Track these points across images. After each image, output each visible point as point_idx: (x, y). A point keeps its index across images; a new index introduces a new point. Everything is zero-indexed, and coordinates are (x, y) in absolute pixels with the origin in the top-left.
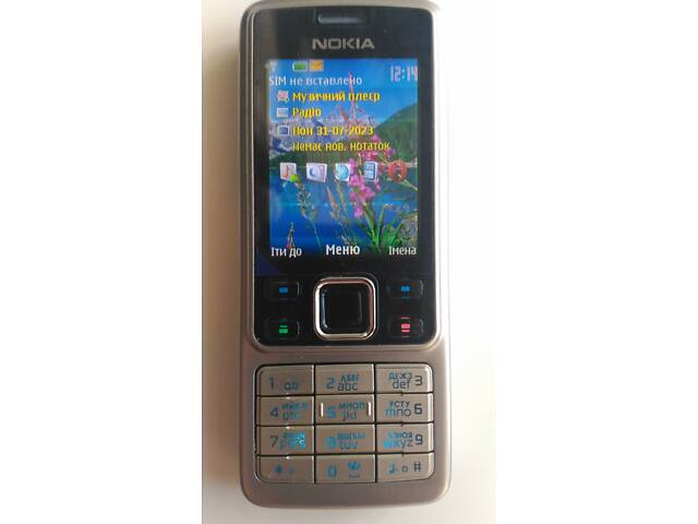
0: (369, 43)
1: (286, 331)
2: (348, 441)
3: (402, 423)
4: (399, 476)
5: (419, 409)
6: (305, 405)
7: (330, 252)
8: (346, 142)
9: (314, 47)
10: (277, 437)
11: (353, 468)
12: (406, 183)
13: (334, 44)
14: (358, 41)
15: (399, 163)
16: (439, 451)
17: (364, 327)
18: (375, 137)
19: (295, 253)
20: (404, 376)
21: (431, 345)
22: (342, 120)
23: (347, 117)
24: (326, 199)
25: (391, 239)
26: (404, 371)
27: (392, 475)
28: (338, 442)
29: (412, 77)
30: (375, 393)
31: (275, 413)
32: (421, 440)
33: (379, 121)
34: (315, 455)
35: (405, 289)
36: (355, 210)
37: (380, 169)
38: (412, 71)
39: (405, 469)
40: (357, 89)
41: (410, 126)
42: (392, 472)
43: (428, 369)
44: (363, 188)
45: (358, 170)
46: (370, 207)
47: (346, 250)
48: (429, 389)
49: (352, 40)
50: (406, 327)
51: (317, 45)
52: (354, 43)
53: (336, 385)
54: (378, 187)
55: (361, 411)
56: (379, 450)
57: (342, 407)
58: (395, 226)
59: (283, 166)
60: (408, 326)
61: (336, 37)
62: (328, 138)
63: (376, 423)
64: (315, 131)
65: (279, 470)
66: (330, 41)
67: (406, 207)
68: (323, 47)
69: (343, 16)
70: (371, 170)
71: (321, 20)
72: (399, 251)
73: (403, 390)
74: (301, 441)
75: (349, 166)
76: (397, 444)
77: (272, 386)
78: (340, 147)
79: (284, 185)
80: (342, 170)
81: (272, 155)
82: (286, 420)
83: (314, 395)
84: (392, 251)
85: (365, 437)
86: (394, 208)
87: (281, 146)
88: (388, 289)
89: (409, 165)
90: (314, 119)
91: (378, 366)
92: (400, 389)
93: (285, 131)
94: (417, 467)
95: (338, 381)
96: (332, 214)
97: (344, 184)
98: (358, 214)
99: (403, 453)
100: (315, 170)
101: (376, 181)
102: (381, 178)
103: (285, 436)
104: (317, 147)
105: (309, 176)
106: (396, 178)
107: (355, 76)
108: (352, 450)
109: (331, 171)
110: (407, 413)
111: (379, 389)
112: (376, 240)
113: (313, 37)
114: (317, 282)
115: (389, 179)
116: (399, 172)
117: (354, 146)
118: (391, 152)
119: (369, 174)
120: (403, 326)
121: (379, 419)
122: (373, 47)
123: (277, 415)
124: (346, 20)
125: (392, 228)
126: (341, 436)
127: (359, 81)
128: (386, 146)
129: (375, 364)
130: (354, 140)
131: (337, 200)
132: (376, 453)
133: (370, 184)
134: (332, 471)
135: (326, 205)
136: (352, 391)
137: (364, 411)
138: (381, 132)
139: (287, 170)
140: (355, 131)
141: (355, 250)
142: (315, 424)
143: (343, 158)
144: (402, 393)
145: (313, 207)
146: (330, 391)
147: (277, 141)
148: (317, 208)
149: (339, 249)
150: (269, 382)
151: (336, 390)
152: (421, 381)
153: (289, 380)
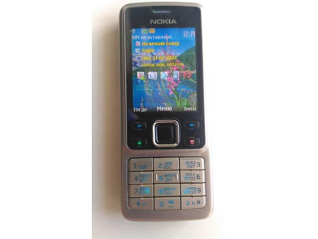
0: (174, 21)
1: (140, 143)
2: (168, 191)
3: (192, 183)
4: (191, 206)
5: (199, 177)
6: (149, 175)
7: (159, 110)
8: (165, 63)
9: (151, 23)
10: (137, 189)
11: (171, 203)
12: (191, 80)
13: (160, 22)
14: (170, 20)
15: (188, 71)
16: (208, 195)
17: (175, 141)
18: (177, 61)
19: (144, 110)
20: (192, 162)
21: (203, 149)
22: (163, 54)
23: (165, 52)
24: (157, 87)
25: (185, 104)
26: (192, 160)
27: (188, 206)
28: (164, 191)
29: (193, 35)
30: (180, 170)
31: (136, 179)
32: (200, 190)
33: (179, 54)
34: (154, 197)
35: (192, 125)
36: (169, 92)
37: (180, 74)
38: (193, 33)
39: (193, 203)
40: (169, 41)
41: (192, 56)
42: (188, 205)
43: (202, 160)
44: (173, 82)
45: (171, 75)
46: (176, 90)
47: (166, 109)
48: (203, 168)
49: (167, 20)
50: (192, 141)
51: (152, 22)
52: (168, 21)
53: (162, 166)
54: (179, 82)
55: (173, 178)
56: (182, 195)
57: (165, 176)
58: (187, 98)
59: (138, 73)
60: (193, 141)
61: (160, 19)
62: (158, 61)
63: (180, 183)
64: (152, 58)
65: (138, 204)
66: (158, 20)
67: (191, 90)
68: (155, 23)
69: (163, 10)
70: (176, 74)
71: (154, 12)
72: (189, 109)
73: (192, 169)
74: (148, 191)
75: (166, 73)
76: (189, 192)
77: (135, 167)
78: (163, 65)
79: (139, 81)
80: (164, 75)
81: (134, 68)
82: (141, 182)
83: (153, 171)
84: (186, 109)
85: (176, 190)
86: (186, 91)
87: (138, 65)
88: (184, 125)
89: (192, 72)
90: (151, 53)
91: (180, 158)
92: (190, 168)
93: (139, 58)
94: (199, 202)
95: (163, 164)
96: (160, 94)
97: (164, 81)
98: (171, 93)
99: (192, 196)
100: (152, 75)
101: (178, 79)
102: (180, 78)
103: (141, 189)
104: (153, 65)
105: (149, 77)
106: (187, 78)
107: (168, 35)
108: (170, 195)
109: (159, 76)
110: (194, 178)
111: (181, 168)
112: (179, 105)
113: (151, 19)
114: (154, 122)
115: (184, 78)
116: (188, 75)
117: (169, 65)
118: (184, 67)
119: (175, 76)
120: (191, 141)
121: (181, 182)
122: (176, 23)
123: (137, 180)
124: (165, 12)
125: (185, 99)
126: (165, 189)
127: (170, 37)
128: (182, 65)
129: (179, 157)
130: (169, 62)
131: (162, 87)
132: (181, 196)
133: (176, 81)
134: (162, 204)
135: (157, 90)
136: (169, 169)
137: (175, 178)
138: (180, 59)
139: (140, 75)
140: (169, 58)
141: (169, 109)
142: (154, 184)
143: (164, 70)
144: (191, 170)
145: (151, 90)
146: (160, 169)
147: (136, 63)
148: (153, 91)
149: (163, 108)
150: (134, 166)
151: (162, 169)
152: (199, 164)
153: (142, 165)
